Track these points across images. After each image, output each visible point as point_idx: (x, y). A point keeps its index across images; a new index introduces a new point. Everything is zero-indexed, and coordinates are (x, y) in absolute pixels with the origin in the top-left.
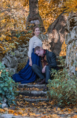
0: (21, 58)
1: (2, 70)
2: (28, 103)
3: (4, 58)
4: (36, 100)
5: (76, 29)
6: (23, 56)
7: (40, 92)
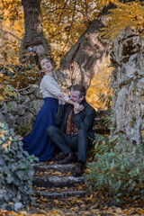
0: (21, 116)
1: (10, 138)
2: (45, 200)
4: (62, 194)
5: (136, 59)
6: (23, 112)
7: (66, 179)
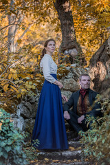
1: (2, 121)
3: (20, 105)
7: (76, 153)
